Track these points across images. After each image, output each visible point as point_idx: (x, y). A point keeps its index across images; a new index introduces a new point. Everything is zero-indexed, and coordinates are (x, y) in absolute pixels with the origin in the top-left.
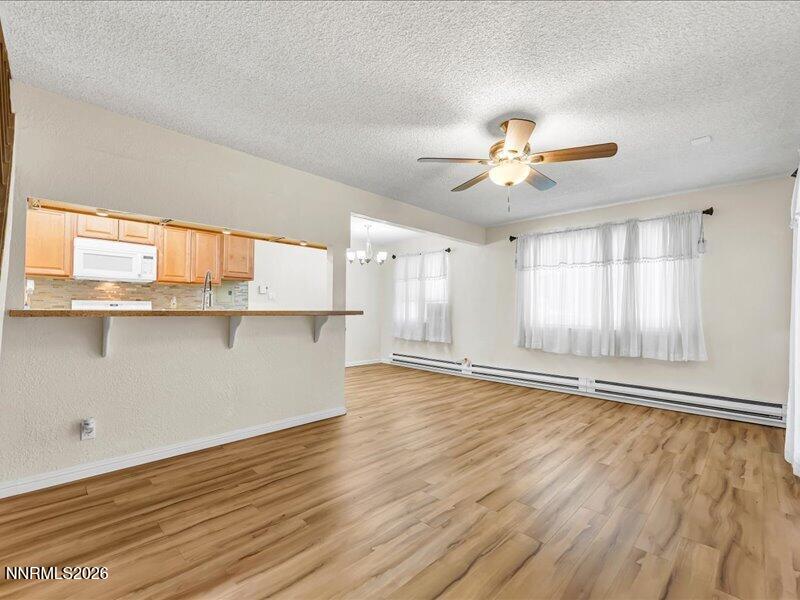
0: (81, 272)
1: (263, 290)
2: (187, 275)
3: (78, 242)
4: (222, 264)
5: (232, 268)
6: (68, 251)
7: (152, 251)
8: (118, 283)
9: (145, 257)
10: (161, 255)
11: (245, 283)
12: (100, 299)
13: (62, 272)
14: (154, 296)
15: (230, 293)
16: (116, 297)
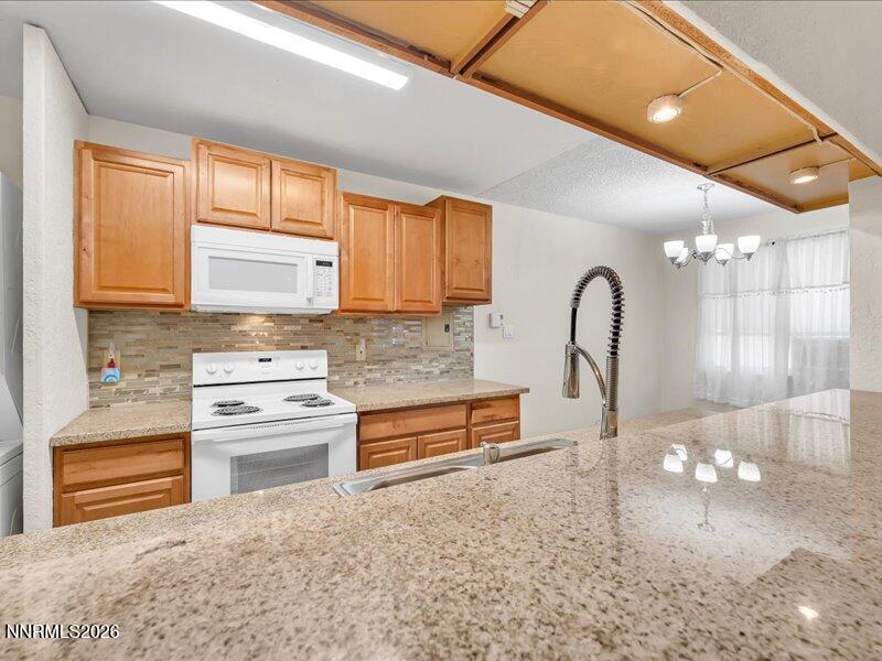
0: (205, 296)
1: (496, 321)
2: (388, 295)
3: (199, 233)
4: (443, 273)
5: (458, 280)
6: (180, 251)
7: (329, 250)
8: (270, 317)
9: (319, 263)
10: (344, 258)
11: (469, 309)
12: (240, 350)
13: (169, 298)
14: (328, 339)
15: (447, 327)
16: (268, 342)
